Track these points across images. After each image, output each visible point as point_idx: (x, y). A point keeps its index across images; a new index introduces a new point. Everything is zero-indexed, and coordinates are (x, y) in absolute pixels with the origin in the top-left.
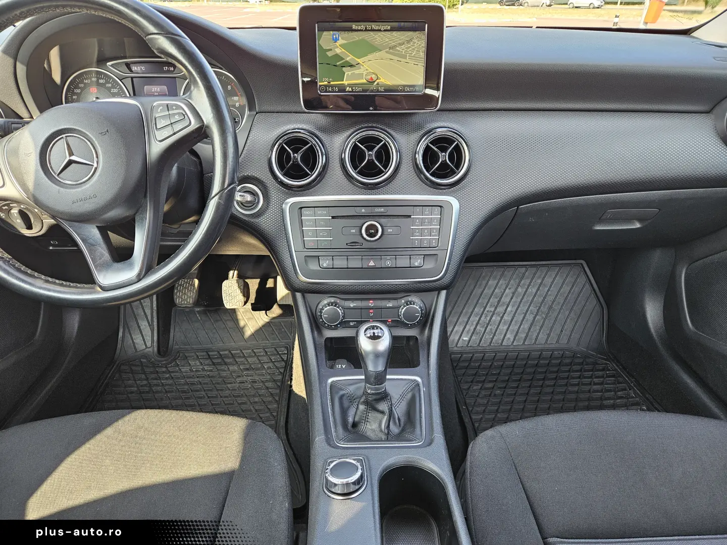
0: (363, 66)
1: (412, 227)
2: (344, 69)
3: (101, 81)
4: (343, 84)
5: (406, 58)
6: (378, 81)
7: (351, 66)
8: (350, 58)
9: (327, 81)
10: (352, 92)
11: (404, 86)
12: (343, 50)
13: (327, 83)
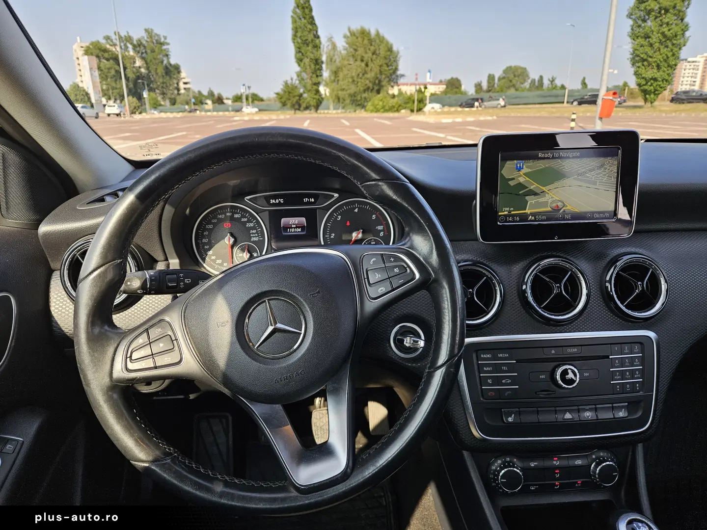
0: (548, 194)
1: (611, 370)
2: (527, 198)
3: (236, 216)
4: (525, 213)
5: (596, 185)
6: (564, 208)
7: (535, 194)
8: (534, 186)
9: (507, 211)
10: (535, 221)
11: (593, 213)
12: (527, 179)
13: (507, 212)
